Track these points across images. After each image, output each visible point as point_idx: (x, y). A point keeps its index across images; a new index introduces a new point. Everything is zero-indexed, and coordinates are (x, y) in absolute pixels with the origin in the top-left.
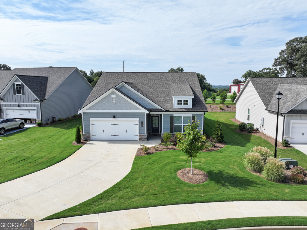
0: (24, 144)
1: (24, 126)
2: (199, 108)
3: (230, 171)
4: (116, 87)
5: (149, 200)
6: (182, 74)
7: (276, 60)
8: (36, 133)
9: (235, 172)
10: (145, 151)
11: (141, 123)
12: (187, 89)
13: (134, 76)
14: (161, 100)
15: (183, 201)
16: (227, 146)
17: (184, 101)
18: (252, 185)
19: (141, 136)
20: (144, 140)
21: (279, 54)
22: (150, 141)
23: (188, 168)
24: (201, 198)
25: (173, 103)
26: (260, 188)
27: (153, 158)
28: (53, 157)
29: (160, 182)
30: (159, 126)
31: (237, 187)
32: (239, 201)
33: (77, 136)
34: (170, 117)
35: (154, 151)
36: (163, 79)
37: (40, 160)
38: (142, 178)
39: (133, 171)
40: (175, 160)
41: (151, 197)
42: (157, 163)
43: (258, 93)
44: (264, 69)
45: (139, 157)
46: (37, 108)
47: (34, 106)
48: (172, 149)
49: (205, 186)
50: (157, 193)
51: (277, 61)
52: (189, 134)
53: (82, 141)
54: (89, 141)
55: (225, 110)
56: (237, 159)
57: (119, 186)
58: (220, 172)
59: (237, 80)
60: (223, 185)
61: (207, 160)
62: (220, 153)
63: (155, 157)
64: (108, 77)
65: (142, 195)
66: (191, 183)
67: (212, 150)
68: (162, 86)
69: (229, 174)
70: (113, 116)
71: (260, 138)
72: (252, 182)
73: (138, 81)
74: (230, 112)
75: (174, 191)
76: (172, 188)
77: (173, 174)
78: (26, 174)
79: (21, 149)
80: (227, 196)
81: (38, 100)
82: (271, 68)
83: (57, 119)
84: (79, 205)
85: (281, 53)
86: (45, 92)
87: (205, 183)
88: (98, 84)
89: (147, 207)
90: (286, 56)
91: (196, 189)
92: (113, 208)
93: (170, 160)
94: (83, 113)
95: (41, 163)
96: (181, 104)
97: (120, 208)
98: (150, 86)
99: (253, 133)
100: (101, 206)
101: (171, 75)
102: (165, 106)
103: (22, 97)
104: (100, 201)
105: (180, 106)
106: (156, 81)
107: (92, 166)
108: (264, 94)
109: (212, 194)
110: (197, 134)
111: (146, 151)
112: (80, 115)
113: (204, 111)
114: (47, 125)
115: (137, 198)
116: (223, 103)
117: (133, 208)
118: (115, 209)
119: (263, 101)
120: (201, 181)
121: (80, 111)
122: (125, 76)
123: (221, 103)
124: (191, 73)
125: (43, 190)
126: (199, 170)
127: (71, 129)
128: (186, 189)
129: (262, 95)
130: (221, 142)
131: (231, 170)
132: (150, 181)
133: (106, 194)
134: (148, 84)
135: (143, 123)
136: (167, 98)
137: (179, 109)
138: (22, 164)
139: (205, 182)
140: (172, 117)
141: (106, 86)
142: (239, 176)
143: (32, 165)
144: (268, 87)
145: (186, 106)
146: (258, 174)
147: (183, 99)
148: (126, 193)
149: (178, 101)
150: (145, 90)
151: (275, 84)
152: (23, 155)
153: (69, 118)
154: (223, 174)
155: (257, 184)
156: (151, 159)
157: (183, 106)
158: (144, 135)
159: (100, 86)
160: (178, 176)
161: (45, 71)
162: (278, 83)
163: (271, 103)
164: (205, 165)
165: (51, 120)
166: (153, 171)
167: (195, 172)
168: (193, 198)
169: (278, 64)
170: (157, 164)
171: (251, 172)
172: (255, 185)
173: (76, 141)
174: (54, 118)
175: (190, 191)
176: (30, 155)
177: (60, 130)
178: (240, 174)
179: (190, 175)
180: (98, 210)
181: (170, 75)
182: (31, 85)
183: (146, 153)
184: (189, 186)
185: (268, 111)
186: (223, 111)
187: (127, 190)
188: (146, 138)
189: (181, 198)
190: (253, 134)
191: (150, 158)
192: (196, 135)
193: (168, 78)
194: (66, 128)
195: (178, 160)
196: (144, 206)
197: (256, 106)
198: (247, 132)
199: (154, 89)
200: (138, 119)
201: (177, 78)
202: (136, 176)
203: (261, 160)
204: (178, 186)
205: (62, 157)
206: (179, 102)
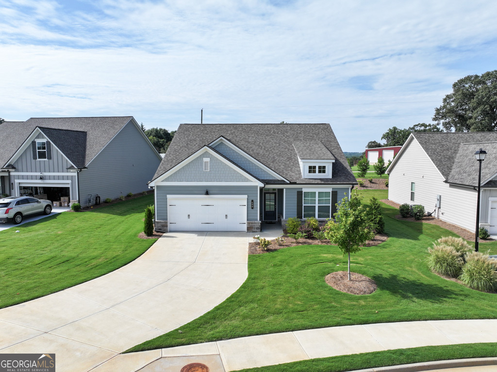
0: (58, 238)
1: (51, 210)
2: (343, 178)
3: (408, 276)
4: (210, 145)
5: (292, 319)
6: (308, 127)
7: (438, 110)
8: (72, 221)
9: (416, 276)
10: (263, 246)
11: (250, 203)
12: (321, 150)
13: (231, 130)
14: (280, 166)
15: (348, 321)
16: (390, 239)
17: (320, 167)
18: (449, 296)
19: (250, 224)
20: (256, 230)
21: (442, 100)
22: (265, 232)
23: (341, 272)
24: (375, 315)
25: (300, 171)
26: (463, 300)
27: (279, 257)
28: (114, 255)
29: (302, 293)
30: (275, 209)
31: (426, 299)
32: (437, 320)
33: (147, 224)
34: (296, 194)
35: (277, 247)
36: (278, 133)
37: (94, 262)
38: (271, 287)
39: (253, 276)
40: (316, 259)
41: (294, 315)
42: (288, 264)
43: (429, 156)
44: (417, 125)
45: (255, 256)
46: (72, 181)
47: (68, 178)
48: (305, 243)
49: (376, 298)
50: (302, 310)
51: (440, 112)
52: (347, 215)
53: (155, 233)
54: (165, 233)
55: (367, 187)
56: (412, 257)
57: (238, 300)
58: (394, 278)
59: (374, 142)
60: (405, 297)
61: (366, 260)
62: (384, 249)
63: (281, 255)
64: (189, 131)
65: (278, 312)
66: (352, 294)
67: (369, 244)
68: (278, 145)
69: (408, 280)
70: (205, 192)
71: (437, 227)
72: (448, 291)
73: (238, 137)
74: (375, 191)
75: (328, 305)
76: (323, 302)
77: (319, 281)
78: (77, 282)
79: (56, 245)
80: (415, 313)
81: (74, 168)
82: (428, 125)
83: (102, 199)
84: (181, 328)
85: (445, 100)
86: (84, 156)
87: (374, 293)
88: (174, 142)
89: (292, 331)
90: (453, 104)
91: (362, 303)
92: (238, 333)
93: (308, 260)
94: (156, 187)
95: (97, 266)
96: (315, 172)
97: (249, 332)
98: (259, 145)
99: (423, 219)
100: (217, 330)
101: (291, 128)
102: (288, 176)
103: (47, 164)
104: (213, 322)
105: (312, 175)
106: (268, 138)
107: (182, 270)
108: (439, 158)
109: (391, 309)
110: (359, 214)
111: (266, 245)
112: (152, 191)
113: (351, 183)
114: (87, 209)
115: (272, 318)
116: (362, 176)
117: (271, 332)
118: (241, 334)
119: (439, 169)
120: (366, 290)
121: (152, 184)
122: (216, 129)
123: (359, 177)
124: (321, 125)
125: (113, 306)
126: (360, 275)
127: (129, 216)
128: (346, 302)
129: (436, 160)
130: (380, 232)
131: (409, 274)
132: (285, 291)
133: (219, 311)
134: (255, 142)
135: (255, 203)
136: (290, 163)
137: (311, 180)
138: (66, 268)
139: (372, 292)
140: (300, 194)
141: (187, 144)
142: (425, 283)
143: (83, 268)
144: (445, 148)
145: (322, 176)
146: (453, 280)
147: (317, 164)
148: (252, 309)
149: (310, 167)
150: (253, 150)
151: (454, 143)
152: (62, 254)
153: (120, 199)
154: (399, 280)
155: (456, 294)
156: (277, 258)
157: (317, 175)
158: (256, 222)
159: (178, 144)
160: (328, 284)
161: (81, 123)
162: (459, 141)
163: (453, 172)
164: (365, 268)
165: (93, 202)
166: (285, 277)
167: (353, 277)
168: (362, 316)
169: (441, 116)
170: (289, 266)
171: (442, 277)
172: (454, 296)
173: (145, 232)
174: (98, 197)
175: (354, 305)
176: (73, 255)
177: (111, 217)
178: (425, 280)
179: (347, 281)
180: (214, 336)
181: (289, 128)
182: (62, 144)
183: (266, 249)
184: (351, 299)
185: (448, 185)
186: (365, 188)
187: (252, 305)
188: (258, 227)
189: (343, 316)
190: (424, 222)
191: (274, 257)
192: (357, 216)
193: (287, 132)
194: (121, 214)
195: (321, 260)
196: (288, 328)
197: (426, 178)
198: (413, 218)
199: (266, 149)
200: (246, 196)
201: (300, 133)
202: (260, 284)
203: (457, 257)
204: (333, 298)
205: (129, 256)
206: (312, 169)
